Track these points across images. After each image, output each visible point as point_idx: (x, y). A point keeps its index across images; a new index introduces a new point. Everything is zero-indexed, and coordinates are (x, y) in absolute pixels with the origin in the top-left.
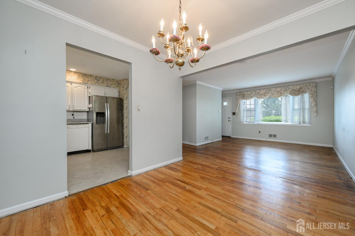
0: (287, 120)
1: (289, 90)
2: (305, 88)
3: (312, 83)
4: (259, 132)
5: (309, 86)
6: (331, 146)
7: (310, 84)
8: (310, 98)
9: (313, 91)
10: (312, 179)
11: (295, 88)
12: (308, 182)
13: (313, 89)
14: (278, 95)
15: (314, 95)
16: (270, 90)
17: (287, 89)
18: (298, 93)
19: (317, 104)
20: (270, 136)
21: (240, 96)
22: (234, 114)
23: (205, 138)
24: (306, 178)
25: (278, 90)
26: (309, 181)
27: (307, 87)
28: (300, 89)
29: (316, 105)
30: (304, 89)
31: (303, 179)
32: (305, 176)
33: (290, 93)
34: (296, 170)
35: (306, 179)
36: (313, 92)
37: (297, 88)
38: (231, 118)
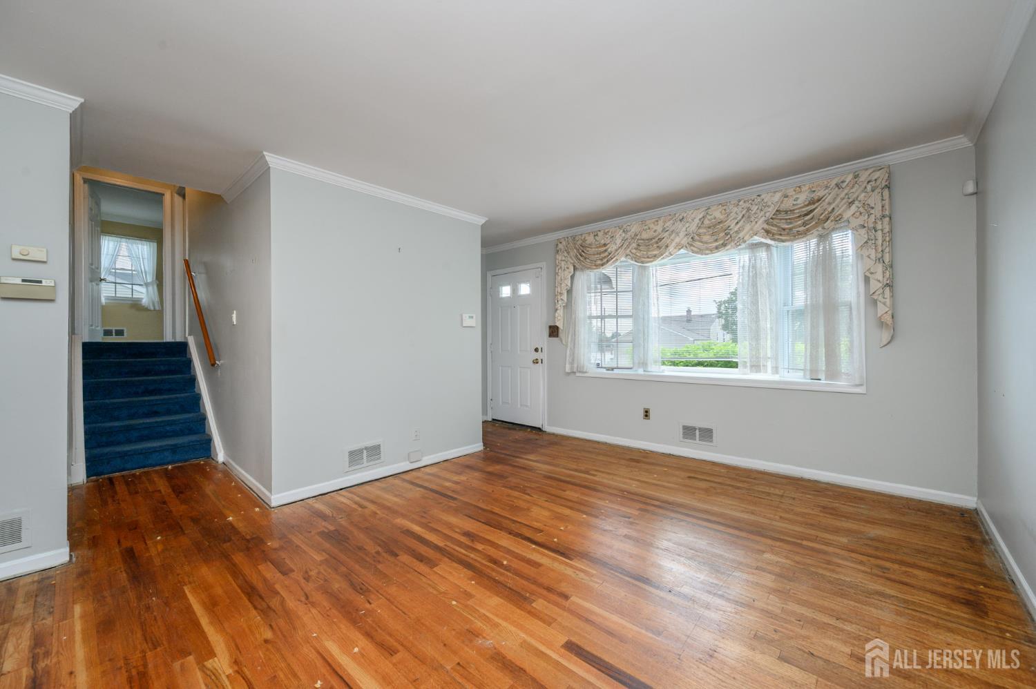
0: (758, 358)
1: (763, 213)
2: (835, 199)
3: (870, 171)
4: (642, 413)
5: (853, 187)
6: (967, 501)
7: (856, 176)
8: (862, 246)
9: (872, 211)
11: (788, 204)
13: (874, 200)
14: (716, 240)
15: (879, 233)
16: (681, 220)
17: (755, 208)
18: (804, 224)
19: (892, 278)
20: (689, 432)
21: (568, 253)
22: (554, 331)
23: (351, 453)
25: (715, 218)
27: (846, 191)
28: (813, 207)
29: (887, 285)
30: (829, 204)
33: (766, 226)
36: (872, 218)
37: (799, 202)
38: (545, 350)
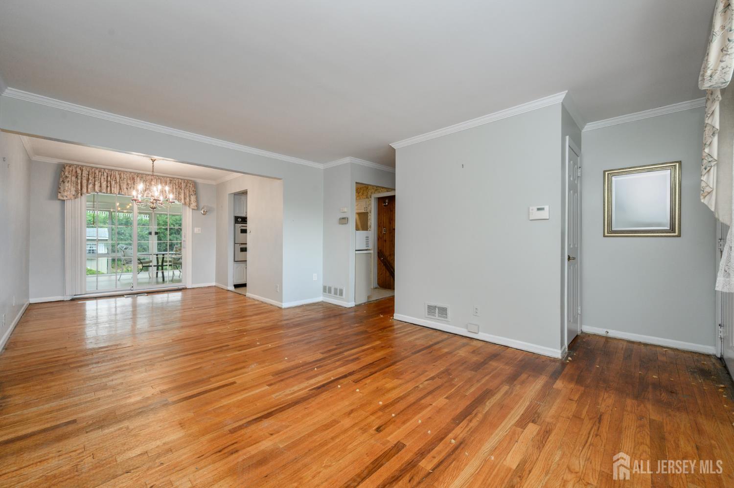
10: (76, 367)
12: (82, 358)
23: (431, 308)
24: (88, 365)
26: (81, 361)
31: (93, 359)
32: (91, 367)
34: (116, 371)
35: (86, 363)
